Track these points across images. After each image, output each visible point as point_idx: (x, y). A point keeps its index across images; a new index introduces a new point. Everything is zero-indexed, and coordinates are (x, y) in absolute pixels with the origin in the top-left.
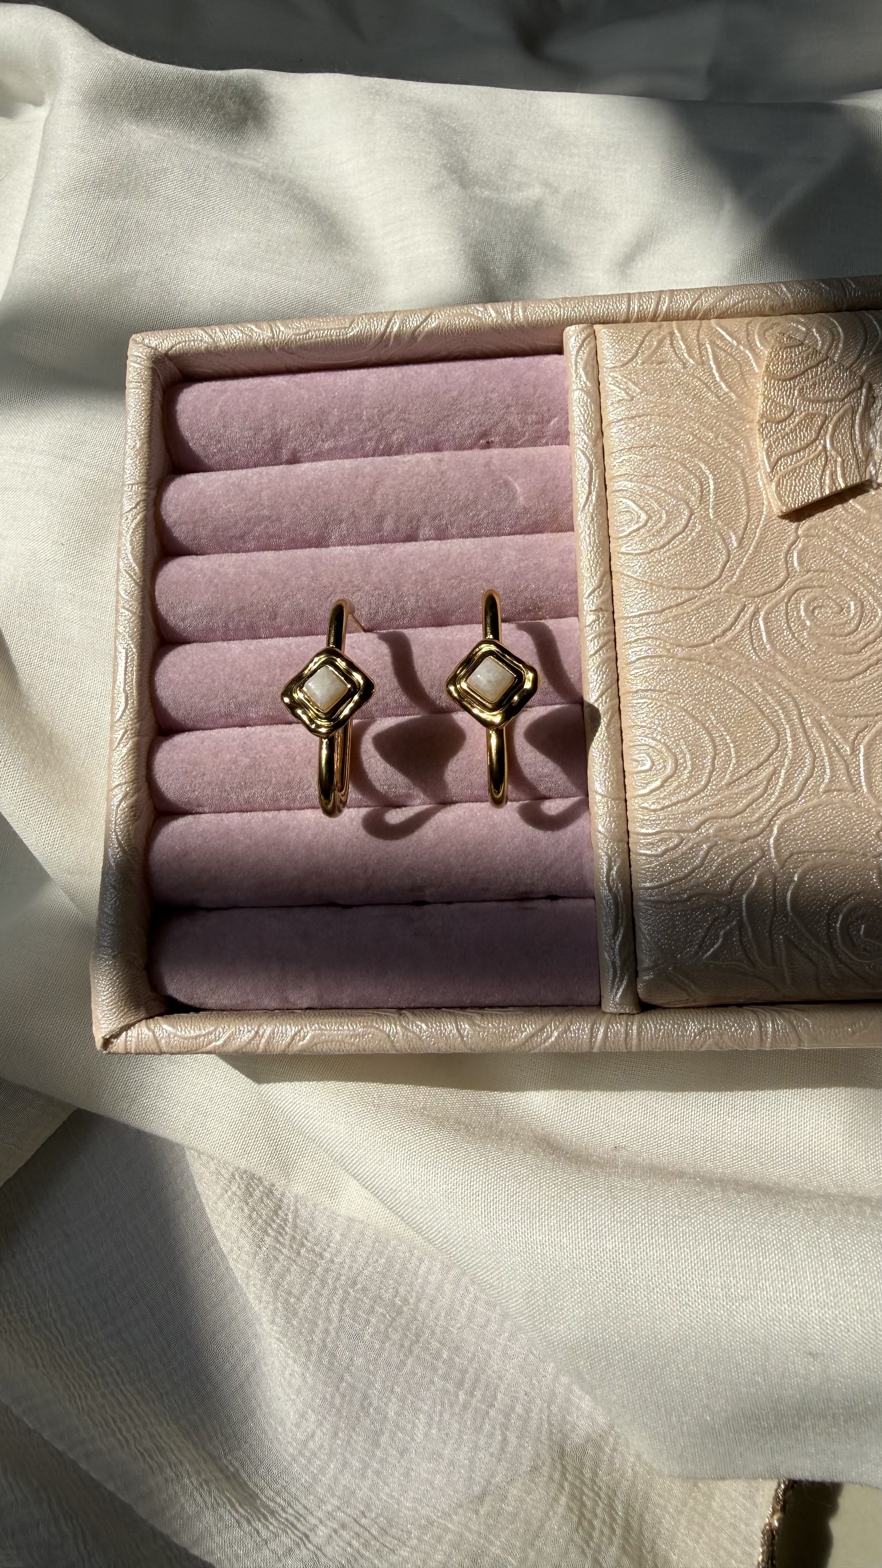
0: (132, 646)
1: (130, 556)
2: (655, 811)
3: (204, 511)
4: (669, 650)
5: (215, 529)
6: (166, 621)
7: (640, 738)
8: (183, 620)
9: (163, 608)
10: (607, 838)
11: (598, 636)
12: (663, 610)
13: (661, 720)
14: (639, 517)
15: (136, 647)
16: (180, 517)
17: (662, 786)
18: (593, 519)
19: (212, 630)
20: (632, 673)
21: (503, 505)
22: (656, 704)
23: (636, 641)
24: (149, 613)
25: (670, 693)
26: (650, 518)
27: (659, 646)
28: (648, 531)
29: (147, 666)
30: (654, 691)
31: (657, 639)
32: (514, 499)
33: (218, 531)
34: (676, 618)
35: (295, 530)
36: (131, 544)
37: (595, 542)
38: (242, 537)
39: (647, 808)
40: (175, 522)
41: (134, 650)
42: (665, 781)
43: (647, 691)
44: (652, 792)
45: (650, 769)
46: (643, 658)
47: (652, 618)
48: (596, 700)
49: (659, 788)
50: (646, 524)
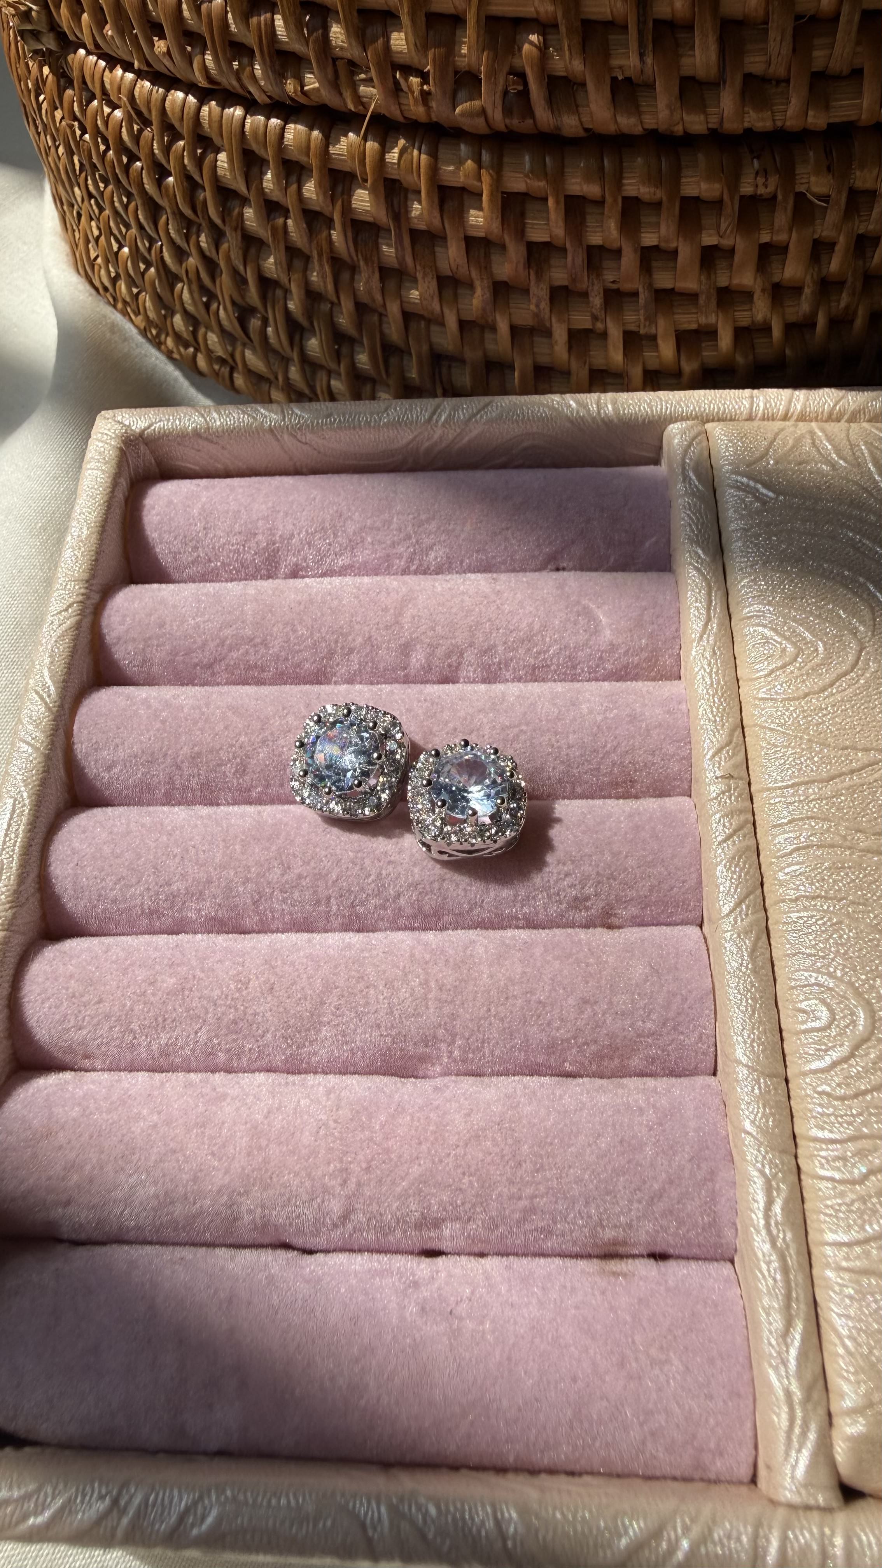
0: (25, 795)
1: (46, 673)
2: (842, 1099)
3: (161, 626)
4: (844, 838)
5: (174, 652)
6: (84, 768)
7: (806, 974)
8: (109, 768)
9: (81, 748)
10: (761, 1144)
11: (731, 814)
12: (832, 778)
13: (842, 945)
14: (784, 650)
15: (29, 797)
16: (127, 631)
17: (852, 1055)
18: (715, 653)
19: (150, 789)
20: (786, 870)
21: (582, 637)
22: (830, 919)
23: (790, 822)
24: (60, 754)
25: (853, 903)
26: (799, 651)
27: (828, 830)
28: (800, 669)
29: (42, 828)
30: (826, 898)
31: (824, 820)
32: (596, 632)
33: (176, 655)
34: (852, 790)
35: (287, 659)
36: (51, 656)
37: (718, 683)
38: (210, 666)
39: (828, 1095)
40: (119, 639)
41: (27, 802)
42: (857, 1047)
43: (814, 898)
44: (834, 1064)
45: (828, 1027)
46: (804, 848)
47: (813, 790)
48: (731, 912)
49: (845, 1060)
50: (795, 660)
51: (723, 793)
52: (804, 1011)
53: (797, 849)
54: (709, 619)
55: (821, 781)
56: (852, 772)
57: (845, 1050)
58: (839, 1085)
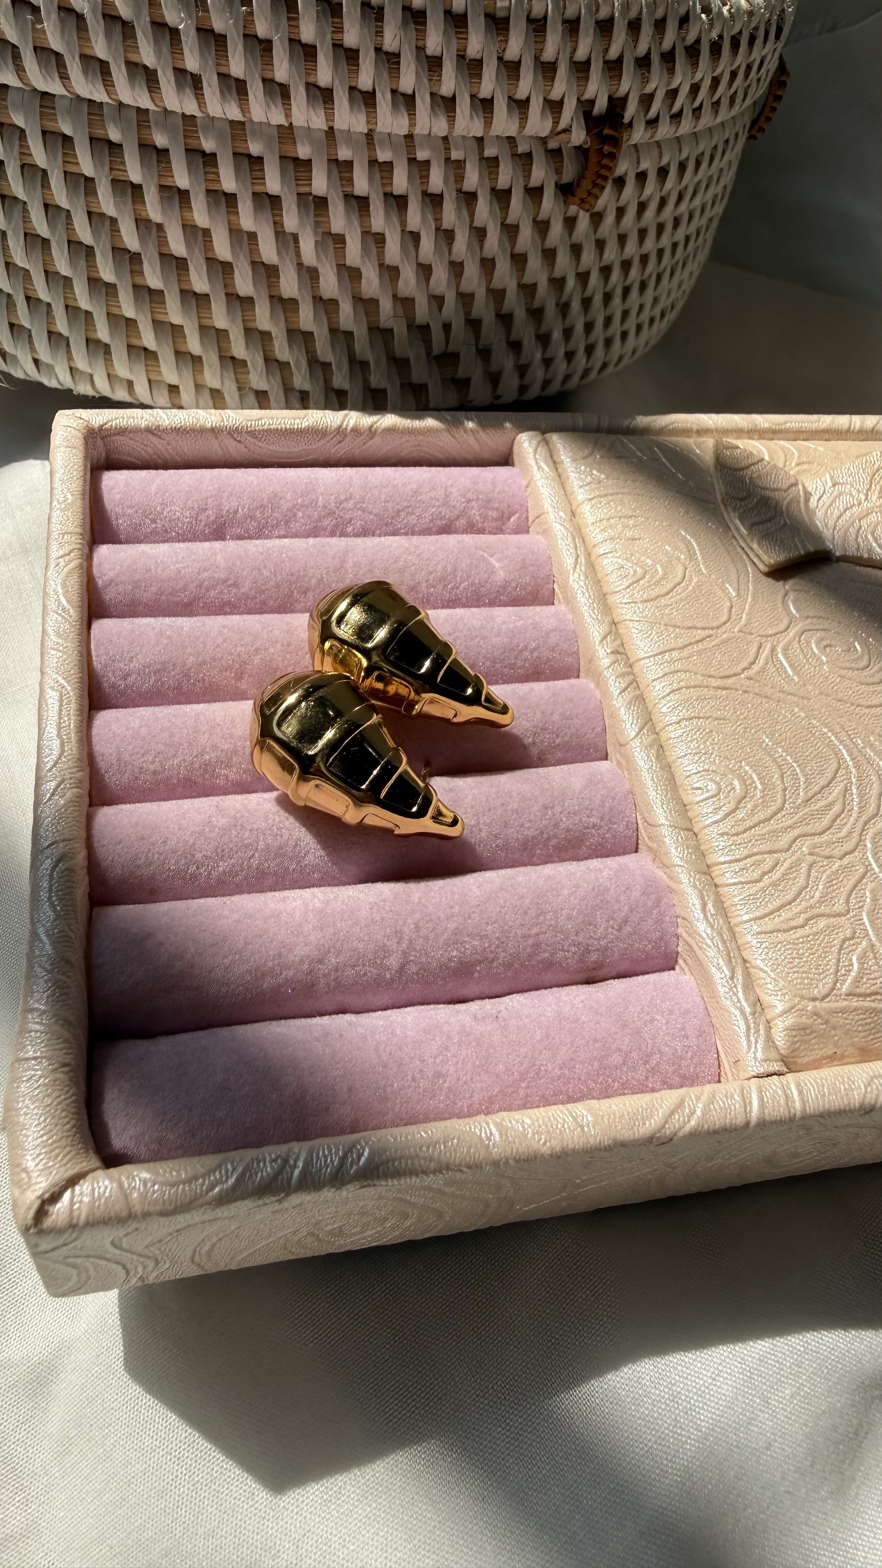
1: (63, 599)
2: (737, 834)
4: (702, 681)
5: (160, 592)
7: (696, 766)
10: (690, 871)
11: (621, 676)
12: (686, 646)
13: (716, 744)
14: (635, 571)
15: (73, 690)
17: (737, 808)
18: (587, 577)
20: (668, 706)
21: (483, 577)
22: (704, 730)
23: (664, 676)
26: (646, 571)
27: (690, 678)
28: (648, 582)
30: (699, 718)
31: (686, 672)
32: (492, 573)
33: (162, 594)
34: (700, 652)
35: (255, 596)
38: (191, 602)
39: (727, 834)
42: (739, 803)
43: (690, 719)
44: (727, 815)
45: (718, 794)
46: (677, 690)
47: (675, 654)
48: (637, 735)
49: (734, 811)
50: (644, 577)
51: (615, 662)
52: (700, 788)
53: (673, 691)
54: (578, 556)
55: (680, 649)
56: (698, 642)
57: (732, 805)
58: (733, 826)
